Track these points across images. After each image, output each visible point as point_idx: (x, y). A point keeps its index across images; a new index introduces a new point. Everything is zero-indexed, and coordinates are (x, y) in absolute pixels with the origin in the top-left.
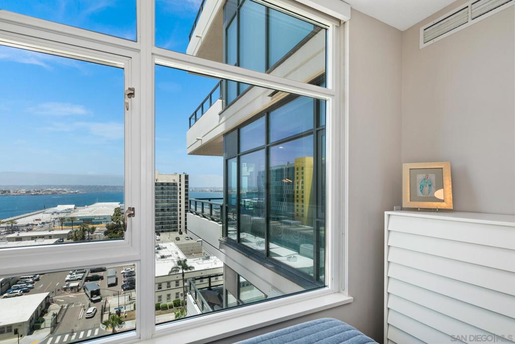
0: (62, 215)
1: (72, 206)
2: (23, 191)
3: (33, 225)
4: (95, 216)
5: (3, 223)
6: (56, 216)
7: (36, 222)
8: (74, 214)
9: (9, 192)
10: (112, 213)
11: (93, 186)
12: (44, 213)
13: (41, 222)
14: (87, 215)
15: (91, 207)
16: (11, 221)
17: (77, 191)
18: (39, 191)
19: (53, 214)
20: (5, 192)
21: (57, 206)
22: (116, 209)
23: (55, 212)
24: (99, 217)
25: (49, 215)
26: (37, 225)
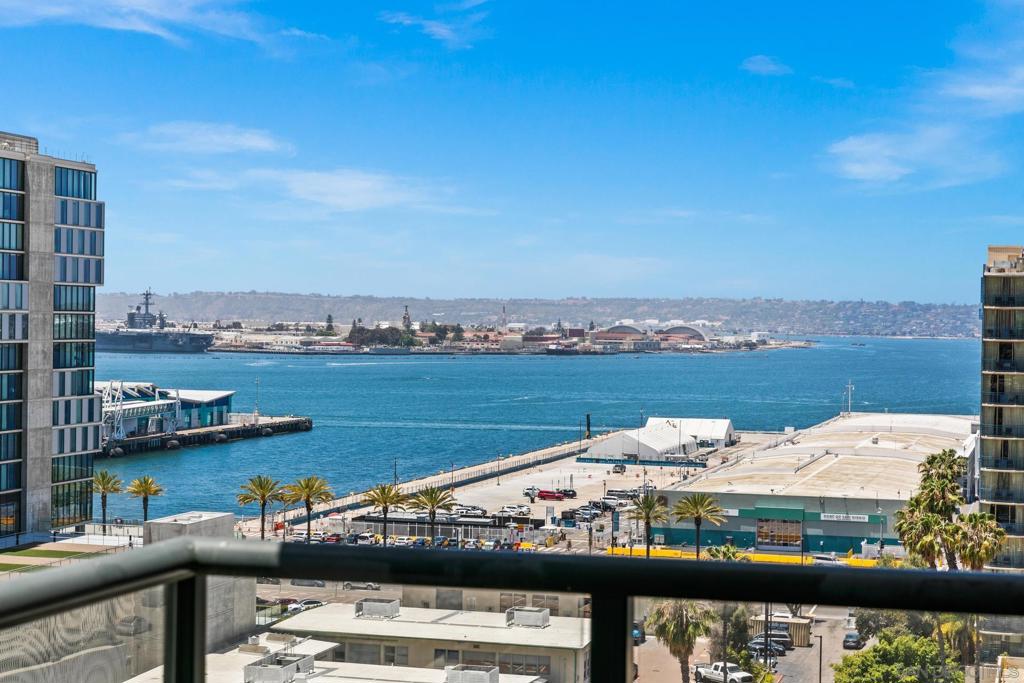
0: (663, 480)
1: (716, 428)
2: (514, 330)
3: (522, 520)
4: (823, 502)
5: (401, 499)
6: (632, 479)
7: (538, 510)
8: (722, 474)
9: (458, 331)
10: (907, 486)
11: (842, 305)
12: (581, 457)
13: (561, 507)
14: (780, 490)
15: (813, 439)
16: (430, 493)
17: (754, 338)
18: (579, 333)
19: (620, 466)
20: (441, 332)
21: (641, 423)
22: (932, 460)
23: (633, 459)
24: (845, 503)
25: (600, 472)
26: (539, 524)
